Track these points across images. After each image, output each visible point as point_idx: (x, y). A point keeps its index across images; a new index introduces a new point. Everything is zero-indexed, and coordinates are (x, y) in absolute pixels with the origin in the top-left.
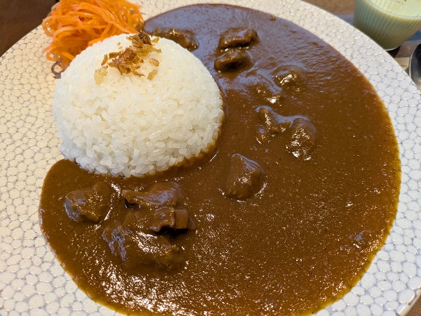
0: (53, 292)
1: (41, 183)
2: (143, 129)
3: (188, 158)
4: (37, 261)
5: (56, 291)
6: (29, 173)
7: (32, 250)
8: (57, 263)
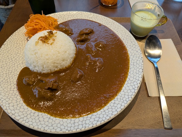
0: (16, 103)
1: (18, 73)
2: (47, 59)
3: (61, 69)
4: (14, 94)
5: (17, 103)
6: (15, 70)
7: (13, 91)
8: (19, 95)
